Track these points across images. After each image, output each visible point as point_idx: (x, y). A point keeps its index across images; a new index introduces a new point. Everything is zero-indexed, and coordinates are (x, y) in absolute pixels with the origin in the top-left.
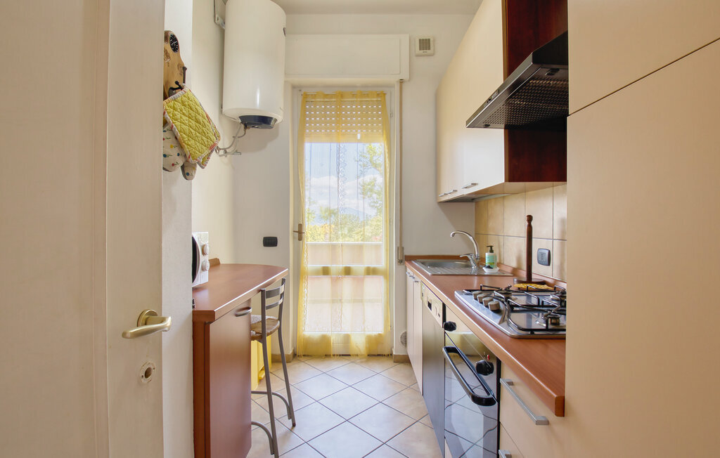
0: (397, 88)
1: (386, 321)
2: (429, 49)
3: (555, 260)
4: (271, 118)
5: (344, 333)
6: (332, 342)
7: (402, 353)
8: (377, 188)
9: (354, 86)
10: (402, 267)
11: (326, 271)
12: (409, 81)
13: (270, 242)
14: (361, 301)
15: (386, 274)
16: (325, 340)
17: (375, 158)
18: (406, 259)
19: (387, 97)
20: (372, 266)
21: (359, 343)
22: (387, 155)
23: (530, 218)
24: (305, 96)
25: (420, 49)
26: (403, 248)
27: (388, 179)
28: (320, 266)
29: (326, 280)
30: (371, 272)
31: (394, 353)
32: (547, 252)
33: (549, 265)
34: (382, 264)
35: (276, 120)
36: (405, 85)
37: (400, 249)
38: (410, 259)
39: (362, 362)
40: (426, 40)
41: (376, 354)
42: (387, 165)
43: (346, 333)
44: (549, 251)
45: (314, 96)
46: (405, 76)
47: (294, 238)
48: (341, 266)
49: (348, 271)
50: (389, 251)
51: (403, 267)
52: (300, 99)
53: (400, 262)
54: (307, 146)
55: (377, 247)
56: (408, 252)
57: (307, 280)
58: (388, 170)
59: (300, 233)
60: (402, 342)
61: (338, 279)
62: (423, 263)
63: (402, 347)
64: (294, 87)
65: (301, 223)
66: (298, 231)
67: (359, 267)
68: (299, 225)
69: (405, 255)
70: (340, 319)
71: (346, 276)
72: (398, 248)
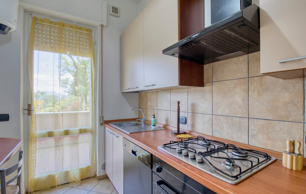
0: (99, 29)
1: (92, 158)
2: (117, 13)
3: (189, 121)
5: (65, 170)
6: (56, 178)
7: (102, 174)
8: (70, 83)
9: (72, 21)
10: (103, 127)
11: (50, 134)
12: (106, 27)
15: (92, 132)
16: (51, 178)
17: (69, 67)
18: (105, 123)
19: (93, 32)
20: (83, 128)
21: (75, 174)
23: (179, 103)
24: (35, 19)
25: (113, 12)
26: (103, 117)
28: (45, 131)
29: (51, 141)
30: (83, 131)
31: (98, 175)
32: (185, 118)
33: (186, 124)
34: (90, 126)
35: (10, 29)
36: (104, 29)
38: (107, 122)
39: (78, 186)
40: (116, 8)
41: (86, 178)
44: (186, 118)
45: (43, 21)
46: (105, 24)
47: (24, 114)
48: (62, 130)
49: (67, 133)
50: (94, 119)
52: (31, 20)
53: (102, 124)
54: (36, 52)
56: (105, 119)
57: (36, 142)
59: (29, 110)
60: (102, 168)
61: (60, 138)
62: (115, 124)
63: (102, 171)
64: (26, 11)
65: (30, 104)
66: (27, 109)
67: (74, 129)
68: (28, 105)
69: (104, 121)
70: (62, 163)
71: (66, 136)
72: (100, 117)
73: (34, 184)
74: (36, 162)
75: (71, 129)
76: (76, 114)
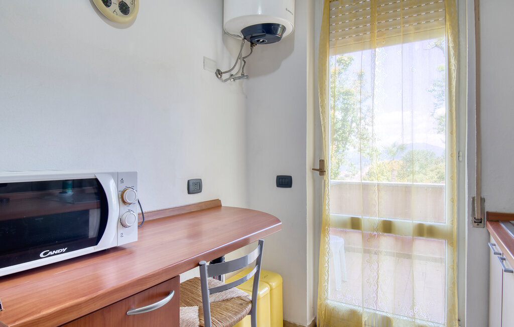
1: (451, 312)
4: (278, 25)
10: (480, 232)
11: (355, 224)
13: (284, 182)
14: (409, 257)
15: (451, 238)
16: (354, 318)
18: (488, 220)
20: (428, 222)
22: (452, 52)
26: (483, 200)
27: (454, 90)
28: (347, 216)
29: (356, 237)
30: (425, 232)
34: (445, 220)
37: (478, 201)
38: (497, 219)
42: (453, 68)
43: (384, 314)
47: (313, 177)
48: (377, 219)
49: (387, 227)
50: (457, 201)
51: (484, 230)
53: (478, 222)
55: (437, 191)
56: (492, 206)
57: (329, 234)
58: (454, 75)
61: (372, 236)
65: (323, 159)
66: (319, 168)
67: (406, 223)
68: (320, 161)
69: (487, 213)
70: (374, 295)
71: (385, 234)
72: (473, 198)
73: (325, 315)
74: (328, 274)
75: (398, 221)
76: (407, 189)
